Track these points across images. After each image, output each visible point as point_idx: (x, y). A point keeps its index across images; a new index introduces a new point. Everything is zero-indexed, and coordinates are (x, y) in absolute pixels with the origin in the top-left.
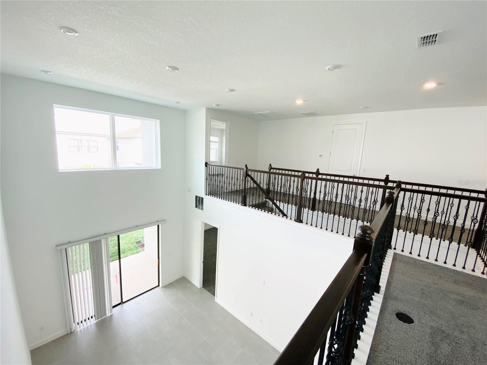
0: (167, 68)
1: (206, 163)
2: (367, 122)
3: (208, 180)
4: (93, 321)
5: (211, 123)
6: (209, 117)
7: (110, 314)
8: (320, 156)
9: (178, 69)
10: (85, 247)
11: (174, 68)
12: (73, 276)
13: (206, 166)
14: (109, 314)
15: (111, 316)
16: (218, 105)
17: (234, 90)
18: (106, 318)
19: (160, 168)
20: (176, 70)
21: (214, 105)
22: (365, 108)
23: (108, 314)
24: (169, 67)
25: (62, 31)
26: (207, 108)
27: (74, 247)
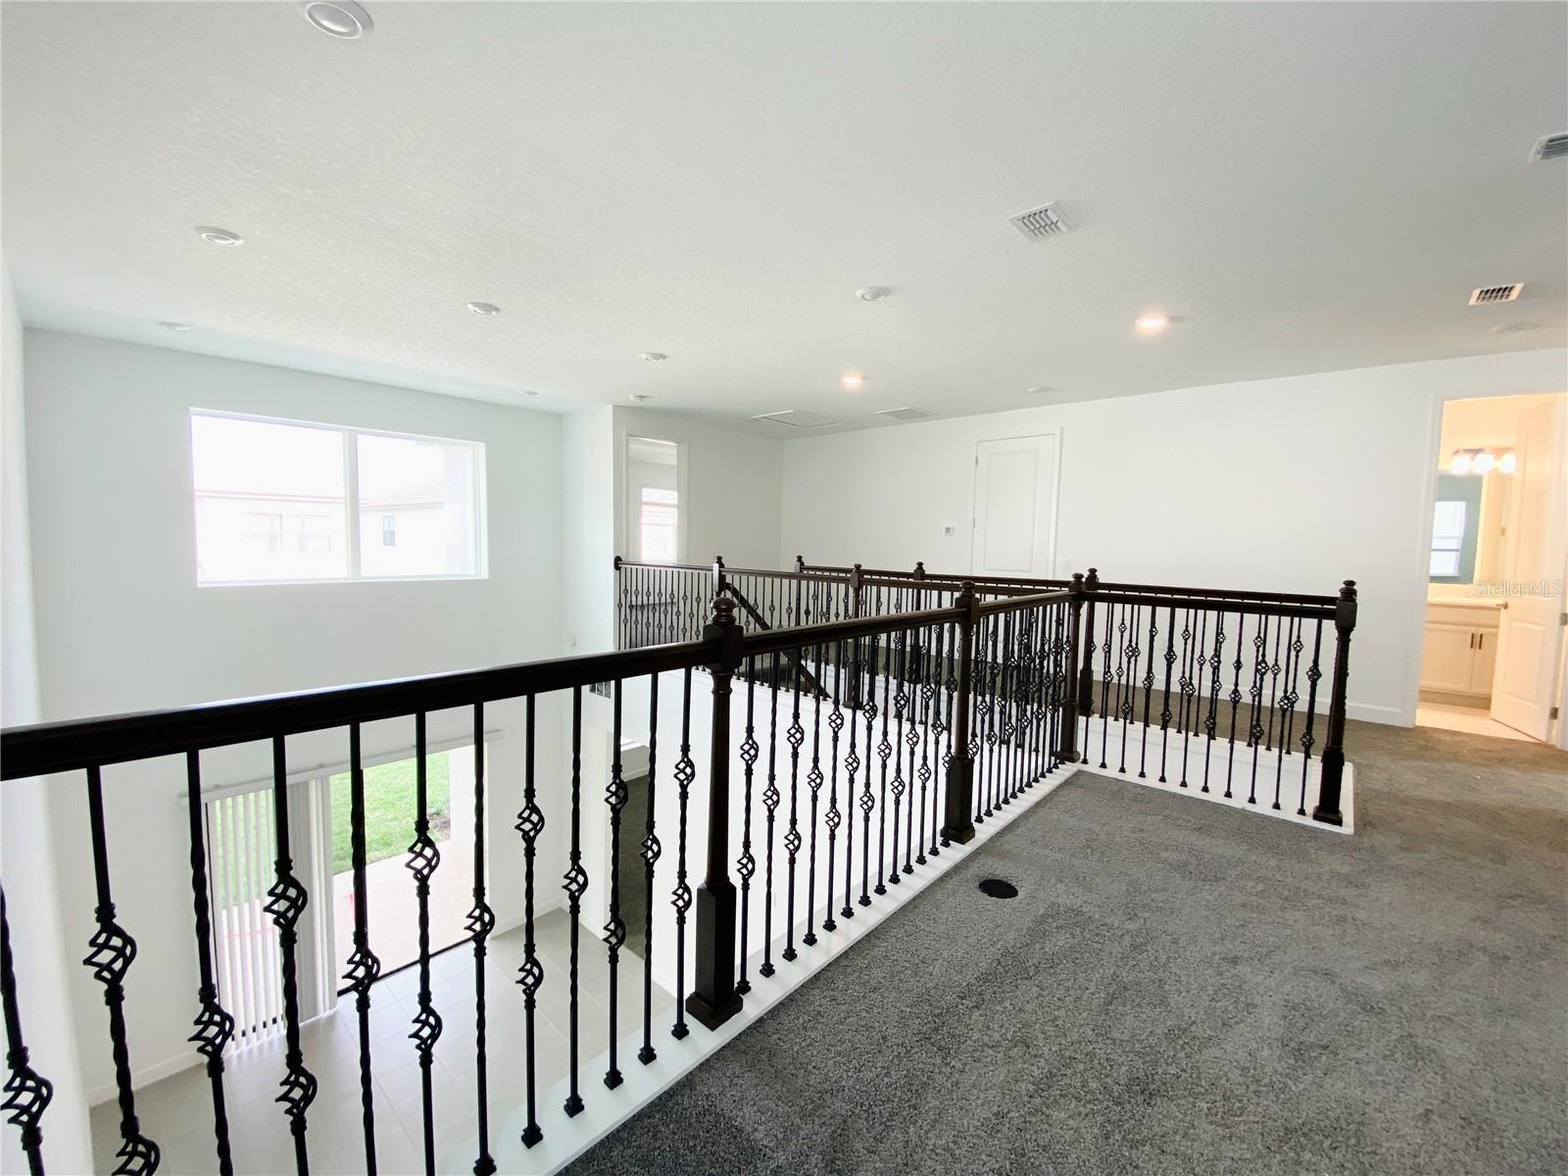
0: (470, 307)
1: (618, 560)
2: (1062, 429)
3: (623, 609)
4: (279, 1031)
5: (631, 446)
6: (624, 432)
7: (329, 1013)
8: (948, 530)
9: (497, 310)
10: (263, 803)
11: (489, 308)
12: (224, 912)
13: (617, 567)
14: (325, 1011)
15: (331, 1019)
16: (642, 397)
17: (664, 357)
18: (317, 1022)
19: (486, 577)
20: (494, 313)
21: (632, 398)
22: (1042, 390)
23: (323, 1013)
24: (475, 304)
25: (204, 236)
26: (616, 408)
27: (229, 801)
